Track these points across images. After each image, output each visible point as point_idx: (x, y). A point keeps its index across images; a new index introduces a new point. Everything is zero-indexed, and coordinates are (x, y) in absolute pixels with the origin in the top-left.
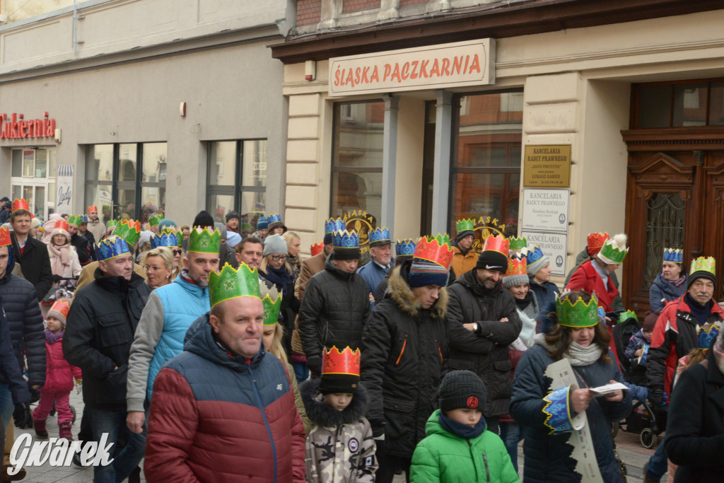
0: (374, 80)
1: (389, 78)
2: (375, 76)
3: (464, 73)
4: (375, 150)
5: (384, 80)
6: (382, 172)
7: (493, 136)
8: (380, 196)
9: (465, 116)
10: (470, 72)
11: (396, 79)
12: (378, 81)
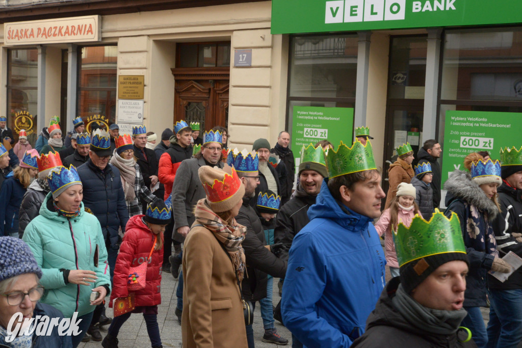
0: (32, 37)
1: (40, 36)
2: (32, 34)
3: (84, 34)
4: (32, 77)
5: (38, 36)
6: (37, 89)
7: (101, 70)
8: (37, 103)
9: (85, 59)
10: (87, 34)
11: (44, 36)
12: (33, 37)
